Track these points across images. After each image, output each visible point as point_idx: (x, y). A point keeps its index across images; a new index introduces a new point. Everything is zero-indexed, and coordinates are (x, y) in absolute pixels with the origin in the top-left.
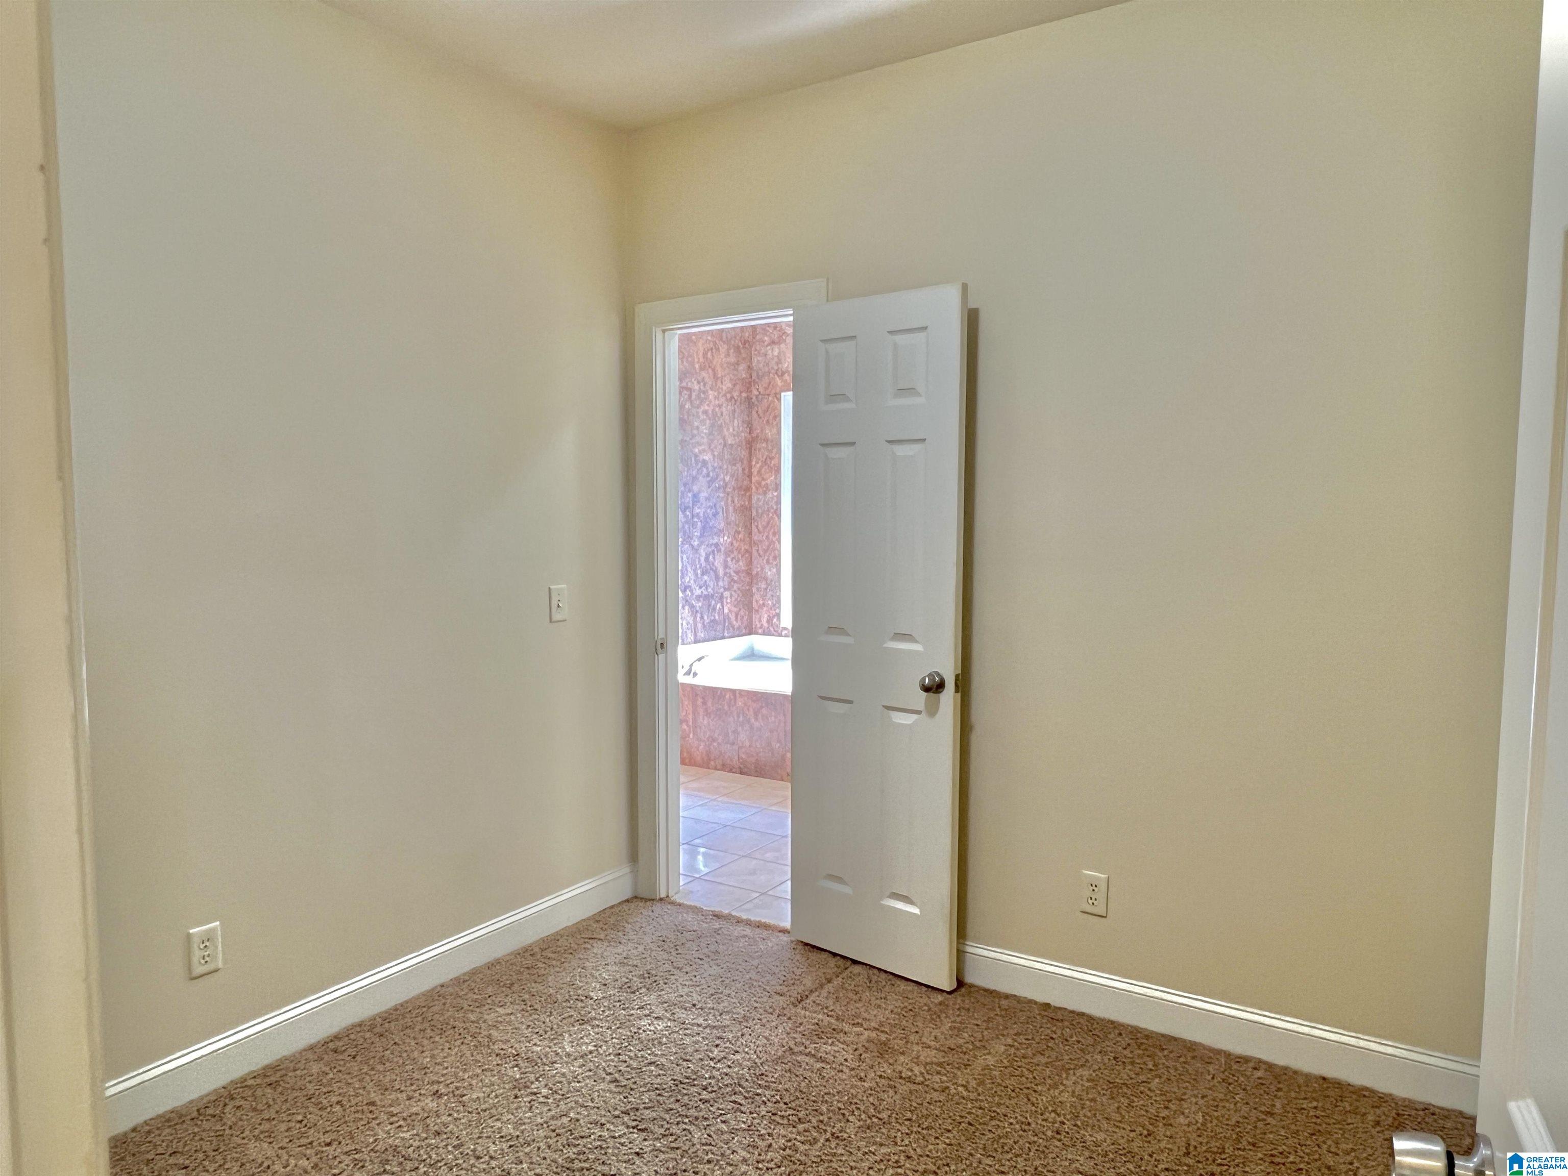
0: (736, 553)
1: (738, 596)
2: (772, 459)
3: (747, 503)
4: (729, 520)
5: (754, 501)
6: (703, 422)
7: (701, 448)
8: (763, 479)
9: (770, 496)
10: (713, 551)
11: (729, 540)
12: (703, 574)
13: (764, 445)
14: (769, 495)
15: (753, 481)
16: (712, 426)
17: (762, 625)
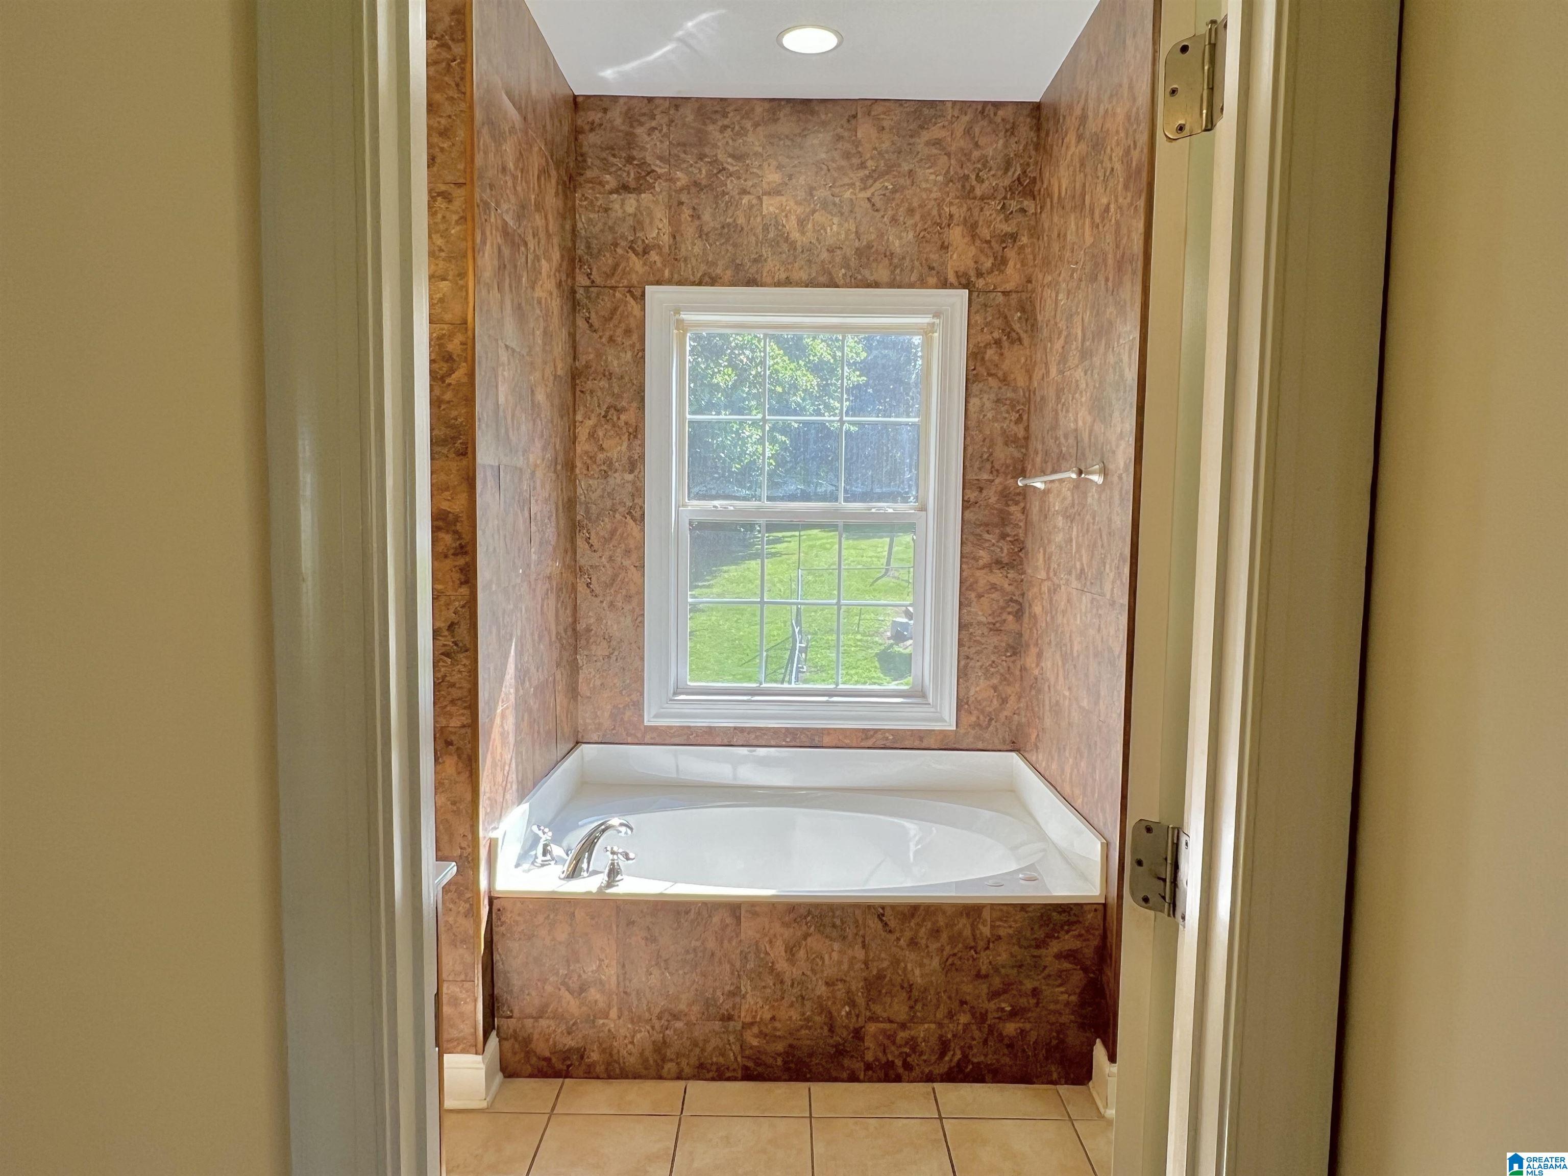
2: (619, 411)
3: (572, 495)
5: (580, 491)
8: (601, 449)
13: (604, 383)
15: (579, 452)
17: (600, 724)
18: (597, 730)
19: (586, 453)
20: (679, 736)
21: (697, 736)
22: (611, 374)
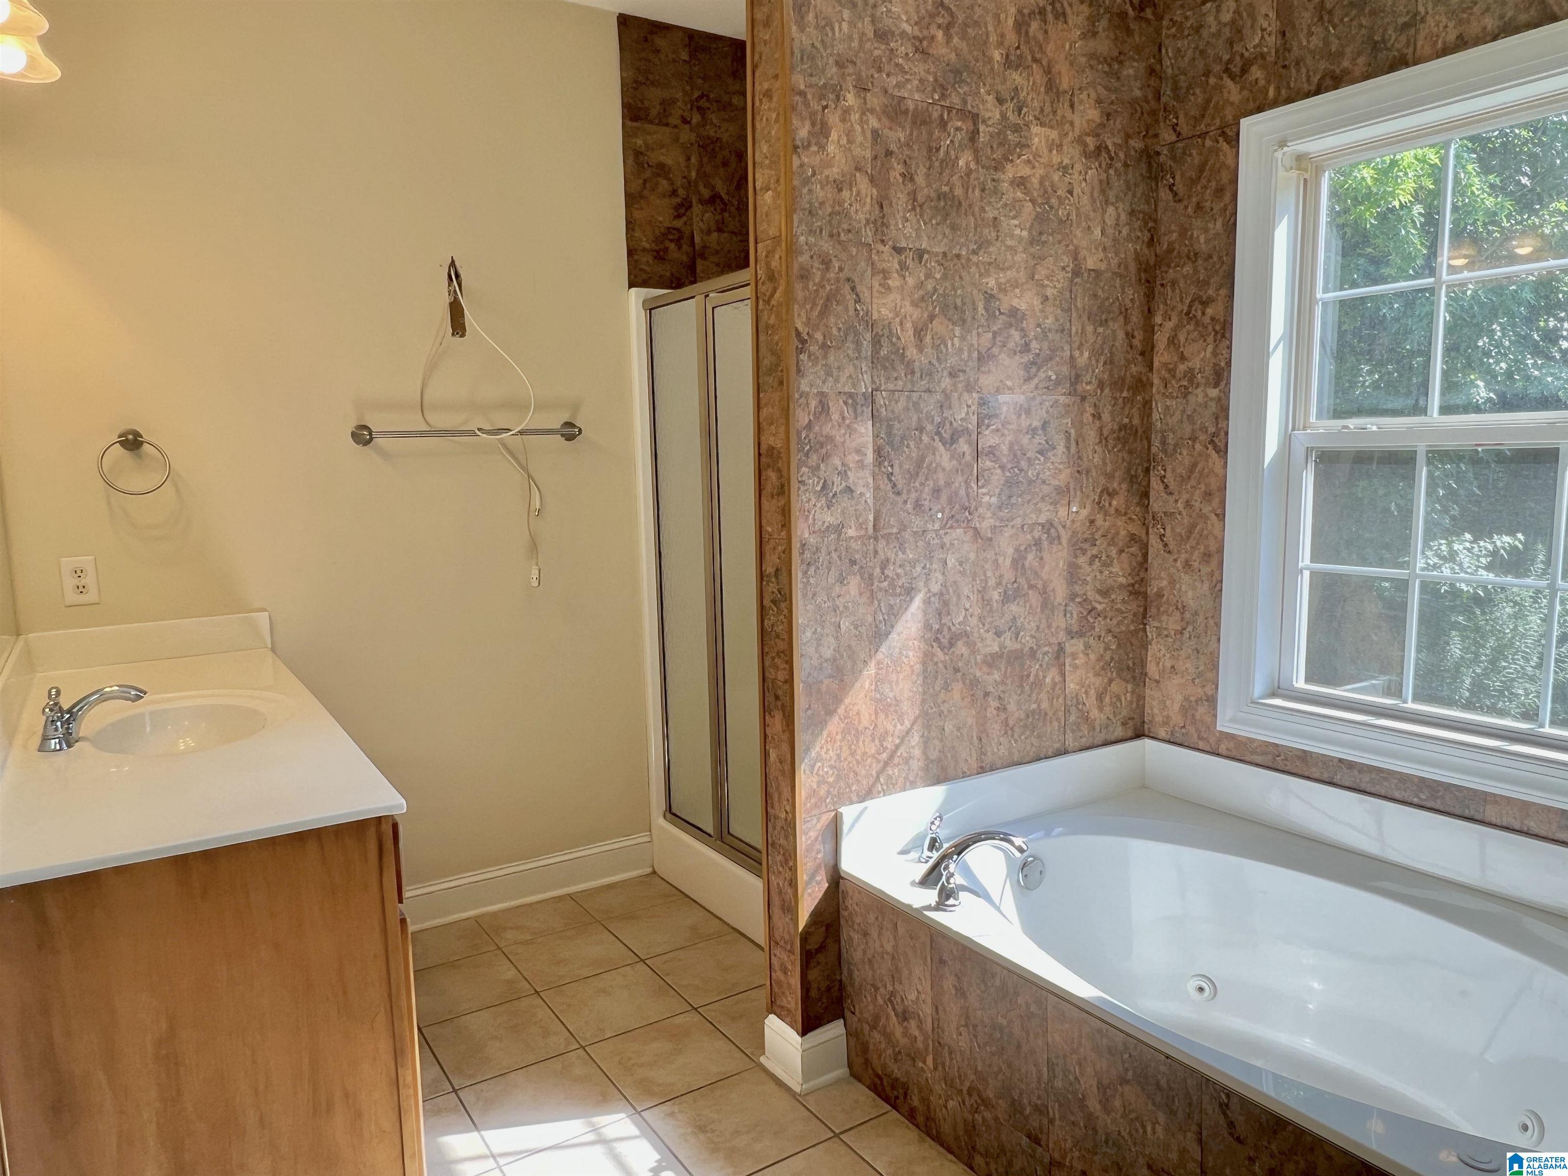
0: (1101, 543)
1: (1107, 648)
2: (1205, 303)
3: (1136, 421)
4: (1085, 464)
5: (1155, 416)
6: (1014, 207)
7: (1003, 277)
8: (1183, 358)
9: (1200, 399)
10: (1038, 543)
11: (1085, 512)
12: (1006, 599)
13: (1188, 269)
14: (1198, 395)
15: (1156, 364)
16: (1040, 219)
17: (1168, 717)
18: (1165, 724)
19: (1165, 365)
20: (1263, 754)
21: (1286, 759)
22: (1196, 254)
